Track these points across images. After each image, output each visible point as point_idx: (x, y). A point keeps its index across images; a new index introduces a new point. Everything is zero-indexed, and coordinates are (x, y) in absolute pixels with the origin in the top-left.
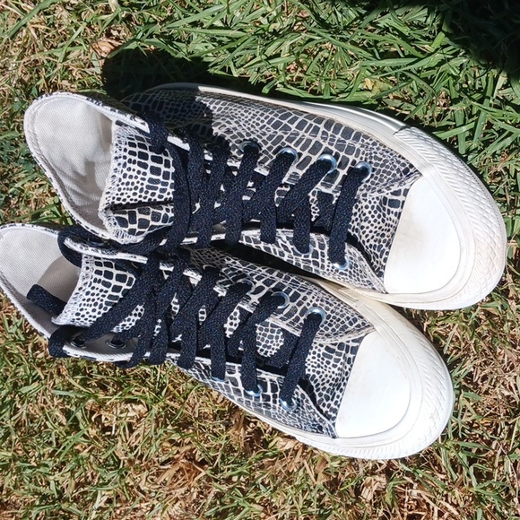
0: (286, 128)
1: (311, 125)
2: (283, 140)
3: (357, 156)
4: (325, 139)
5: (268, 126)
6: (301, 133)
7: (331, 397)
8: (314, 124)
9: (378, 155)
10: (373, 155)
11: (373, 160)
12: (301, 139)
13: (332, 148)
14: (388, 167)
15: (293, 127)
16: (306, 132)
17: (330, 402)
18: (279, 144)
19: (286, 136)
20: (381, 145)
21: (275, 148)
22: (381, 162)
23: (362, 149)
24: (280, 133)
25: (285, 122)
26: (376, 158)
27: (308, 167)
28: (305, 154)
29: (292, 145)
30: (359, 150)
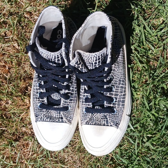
0: (120, 84)
1: (123, 90)
2: (116, 85)
3: (117, 107)
4: (120, 96)
5: (119, 78)
6: (120, 89)
7: (47, 117)
8: (123, 91)
9: (119, 114)
10: (119, 112)
11: (118, 113)
12: (118, 89)
13: (118, 99)
14: (117, 118)
15: (121, 85)
16: (120, 90)
17: (45, 118)
18: (114, 85)
19: (117, 85)
20: (123, 113)
21: (113, 84)
22: (118, 116)
23: (120, 108)
24: (118, 83)
25: (121, 82)
26: (118, 114)
27: (110, 96)
28: (114, 93)
29: (115, 88)
30: (119, 107)
